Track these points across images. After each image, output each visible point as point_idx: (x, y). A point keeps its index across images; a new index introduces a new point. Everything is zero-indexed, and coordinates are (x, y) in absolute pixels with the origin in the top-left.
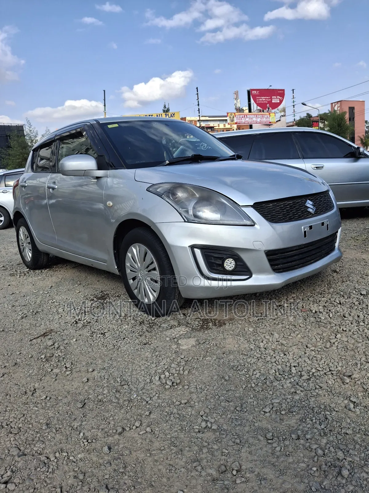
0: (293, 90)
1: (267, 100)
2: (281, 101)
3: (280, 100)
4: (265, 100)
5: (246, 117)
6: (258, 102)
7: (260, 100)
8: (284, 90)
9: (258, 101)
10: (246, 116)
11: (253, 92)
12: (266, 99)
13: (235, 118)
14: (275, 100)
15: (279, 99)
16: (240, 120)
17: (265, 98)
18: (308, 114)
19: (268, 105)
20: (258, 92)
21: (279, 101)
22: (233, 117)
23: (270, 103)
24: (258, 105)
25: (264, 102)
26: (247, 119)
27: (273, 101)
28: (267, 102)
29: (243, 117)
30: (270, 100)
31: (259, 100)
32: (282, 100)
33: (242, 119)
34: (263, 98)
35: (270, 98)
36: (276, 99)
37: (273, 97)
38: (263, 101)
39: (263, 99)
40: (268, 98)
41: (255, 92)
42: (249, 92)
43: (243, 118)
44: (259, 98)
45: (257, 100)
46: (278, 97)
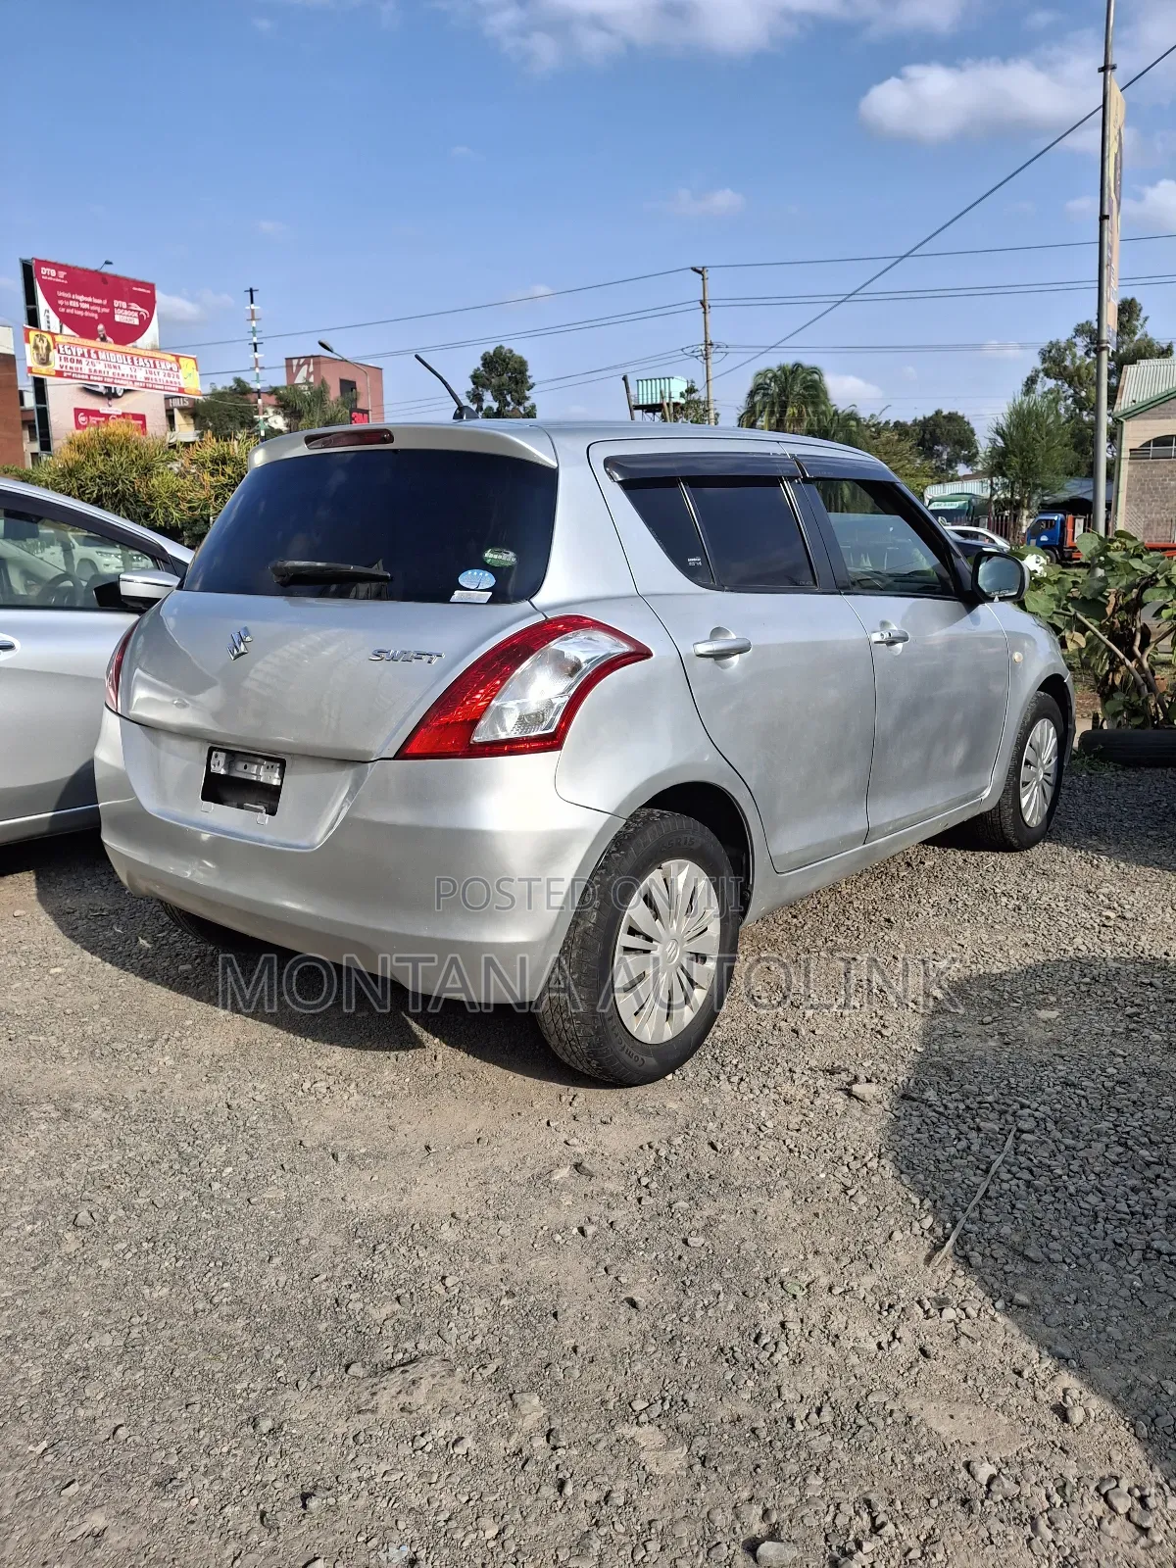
0: (251, 291)
1: (98, 309)
2: (145, 324)
3: (141, 317)
4: (86, 306)
5: (93, 355)
6: (63, 310)
7: (72, 303)
8: (151, 287)
9: (64, 306)
10: (96, 353)
11: (44, 271)
12: (91, 304)
13: (54, 354)
14: (125, 315)
15: (136, 314)
16: (74, 365)
17: (90, 299)
18: (238, 381)
19: (101, 327)
20: (62, 274)
21: (136, 322)
22: (48, 349)
23: (108, 319)
24: (66, 319)
25: (87, 314)
26: (100, 366)
27: (117, 318)
28: (96, 316)
29: (83, 355)
30: (107, 311)
31: (67, 303)
32: (149, 320)
33: (79, 362)
34: (82, 298)
35: (105, 302)
36: (126, 312)
37: (116, 303)
38: (84, 310)
39: (81, 303)
40: (99, 301)
41: (53, 273)
42: (28, 271)
43: (84, 360)
44: (68, 295)
45: (61, 302)
46: (134, 306)
